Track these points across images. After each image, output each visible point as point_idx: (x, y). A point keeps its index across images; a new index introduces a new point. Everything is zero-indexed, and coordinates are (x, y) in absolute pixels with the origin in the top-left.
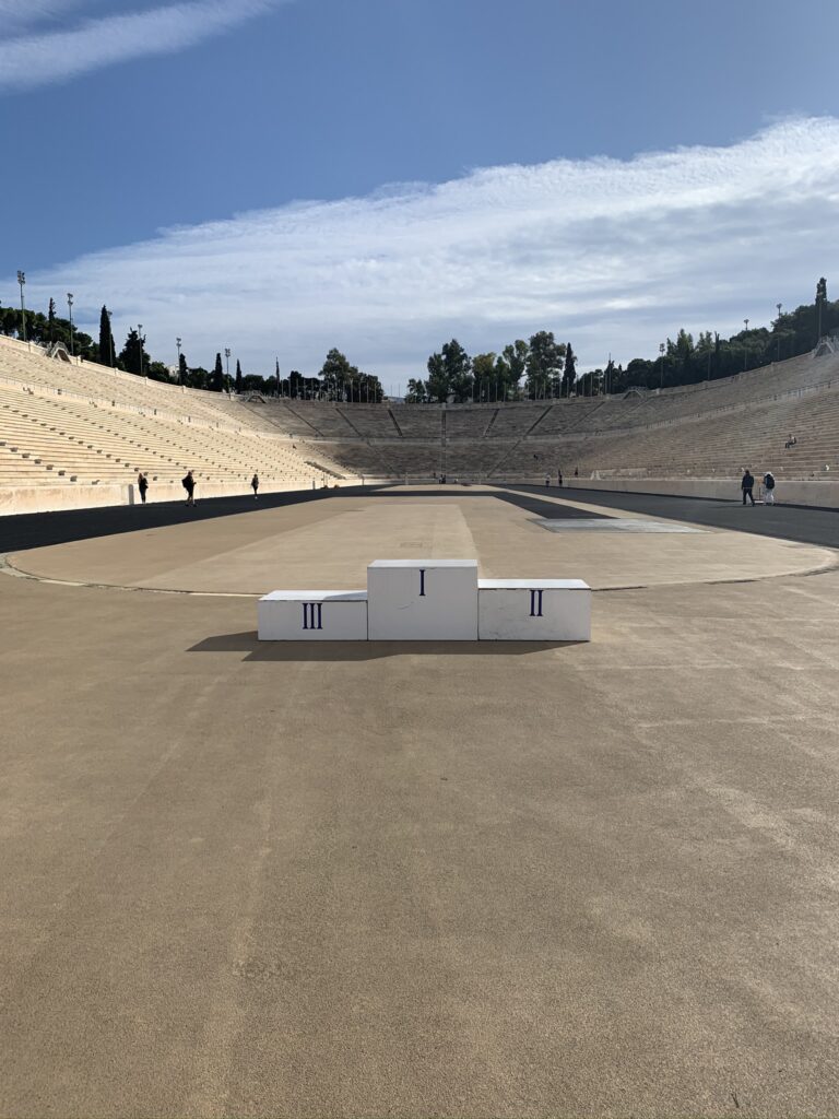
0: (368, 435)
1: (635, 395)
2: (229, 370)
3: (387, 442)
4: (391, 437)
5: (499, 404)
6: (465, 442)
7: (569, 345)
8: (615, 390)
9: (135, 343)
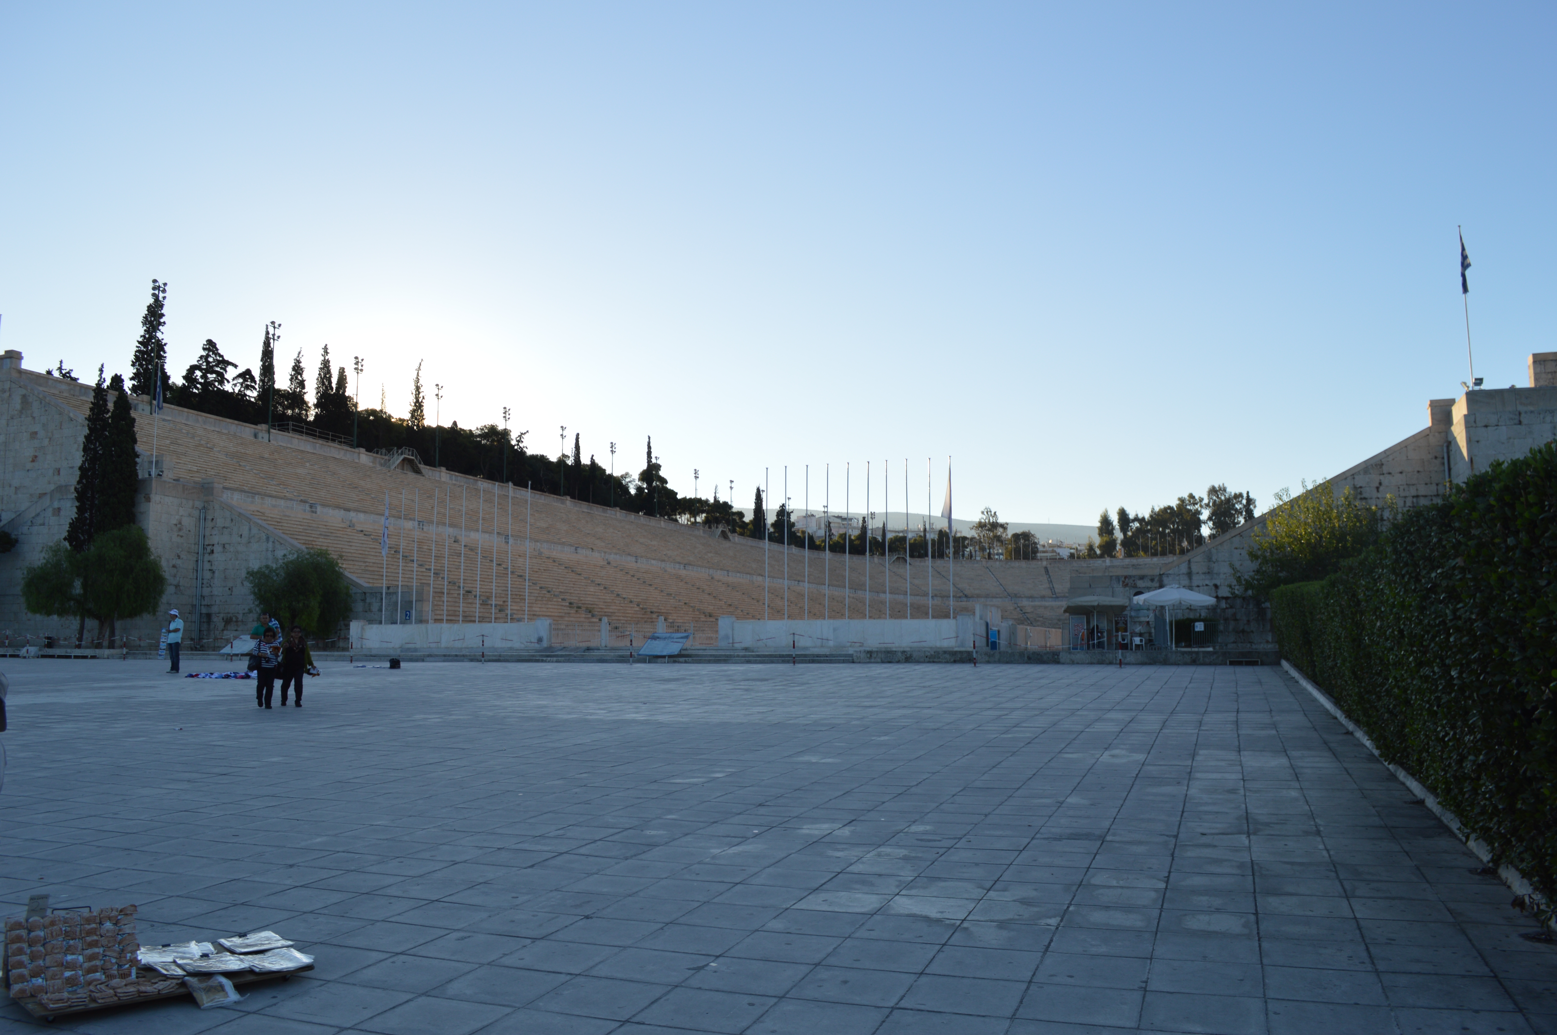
4: (1043, 597)
7: (1248, 493)
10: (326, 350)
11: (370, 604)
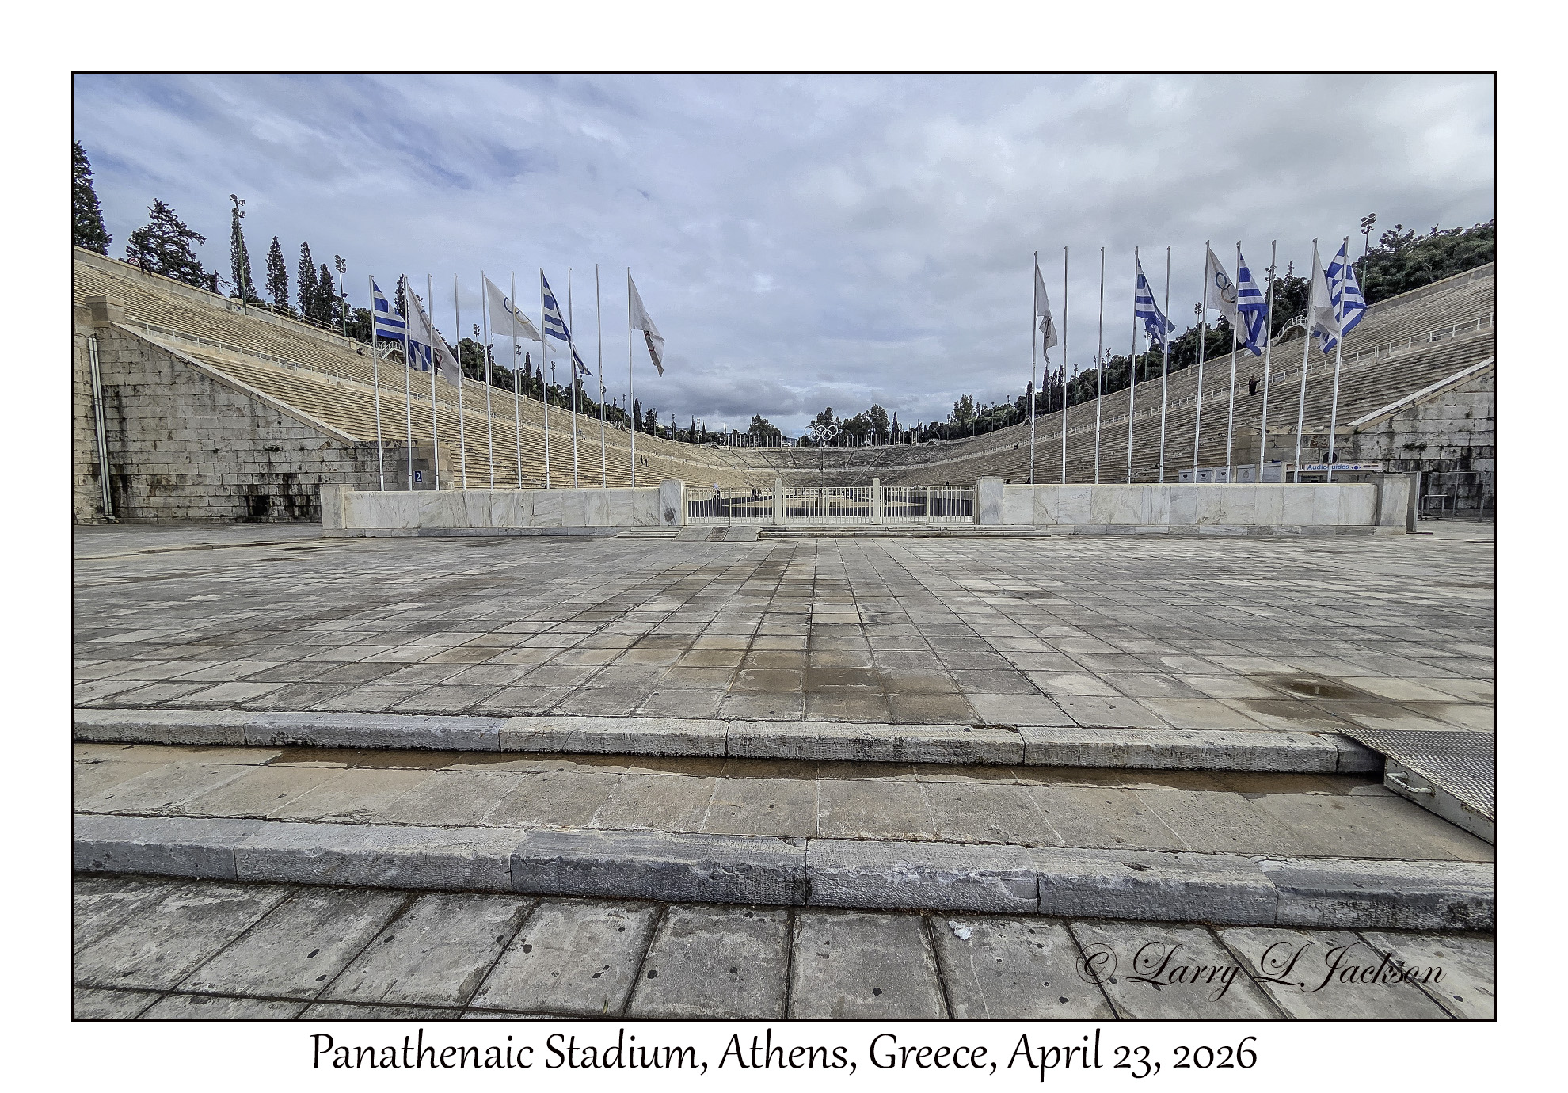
0: (778, 466)
1: (933, 443)
2: (699, 428)
3: (788, 470)
4: (791, 468)
5: (855, 448)
6: (834, 471)
8: (922, 440)
9: (651, 416)
10: (306, 248)
11: (363, 463)
